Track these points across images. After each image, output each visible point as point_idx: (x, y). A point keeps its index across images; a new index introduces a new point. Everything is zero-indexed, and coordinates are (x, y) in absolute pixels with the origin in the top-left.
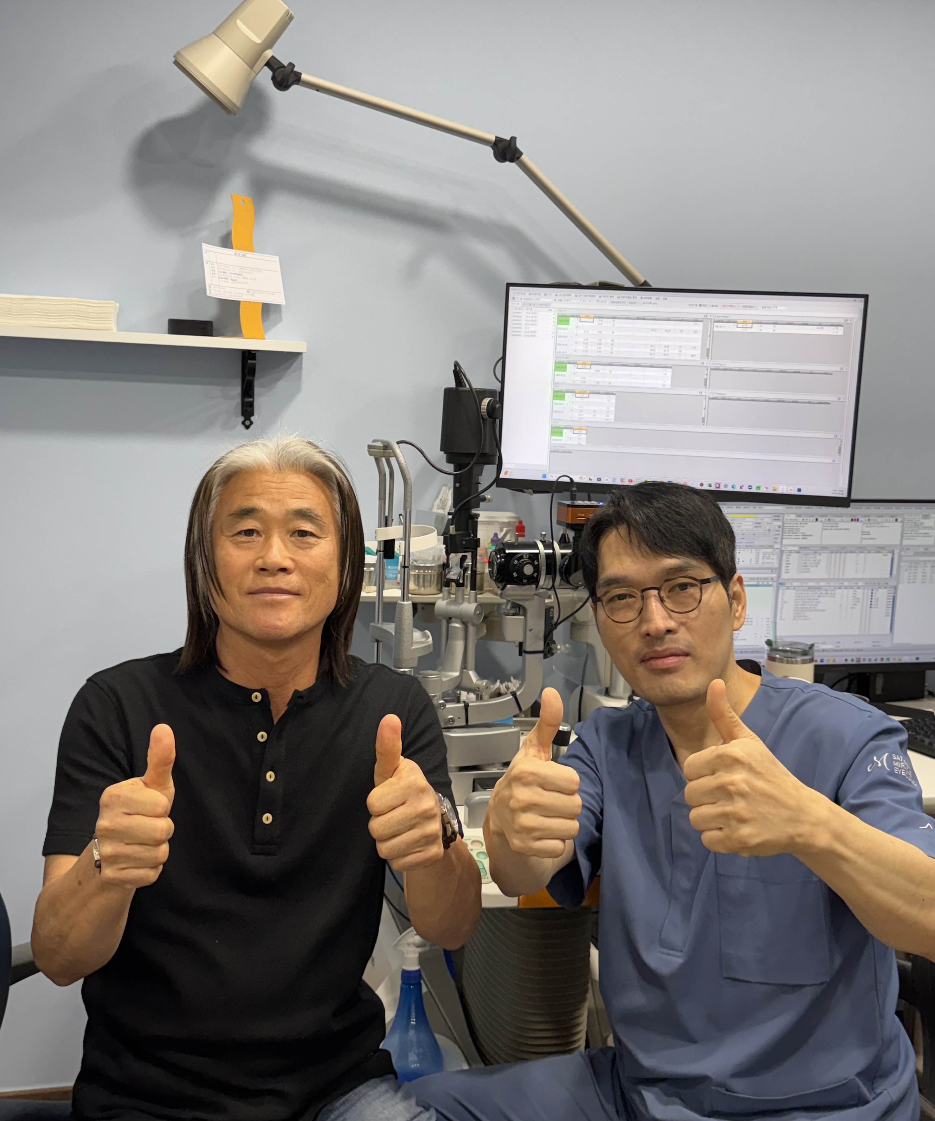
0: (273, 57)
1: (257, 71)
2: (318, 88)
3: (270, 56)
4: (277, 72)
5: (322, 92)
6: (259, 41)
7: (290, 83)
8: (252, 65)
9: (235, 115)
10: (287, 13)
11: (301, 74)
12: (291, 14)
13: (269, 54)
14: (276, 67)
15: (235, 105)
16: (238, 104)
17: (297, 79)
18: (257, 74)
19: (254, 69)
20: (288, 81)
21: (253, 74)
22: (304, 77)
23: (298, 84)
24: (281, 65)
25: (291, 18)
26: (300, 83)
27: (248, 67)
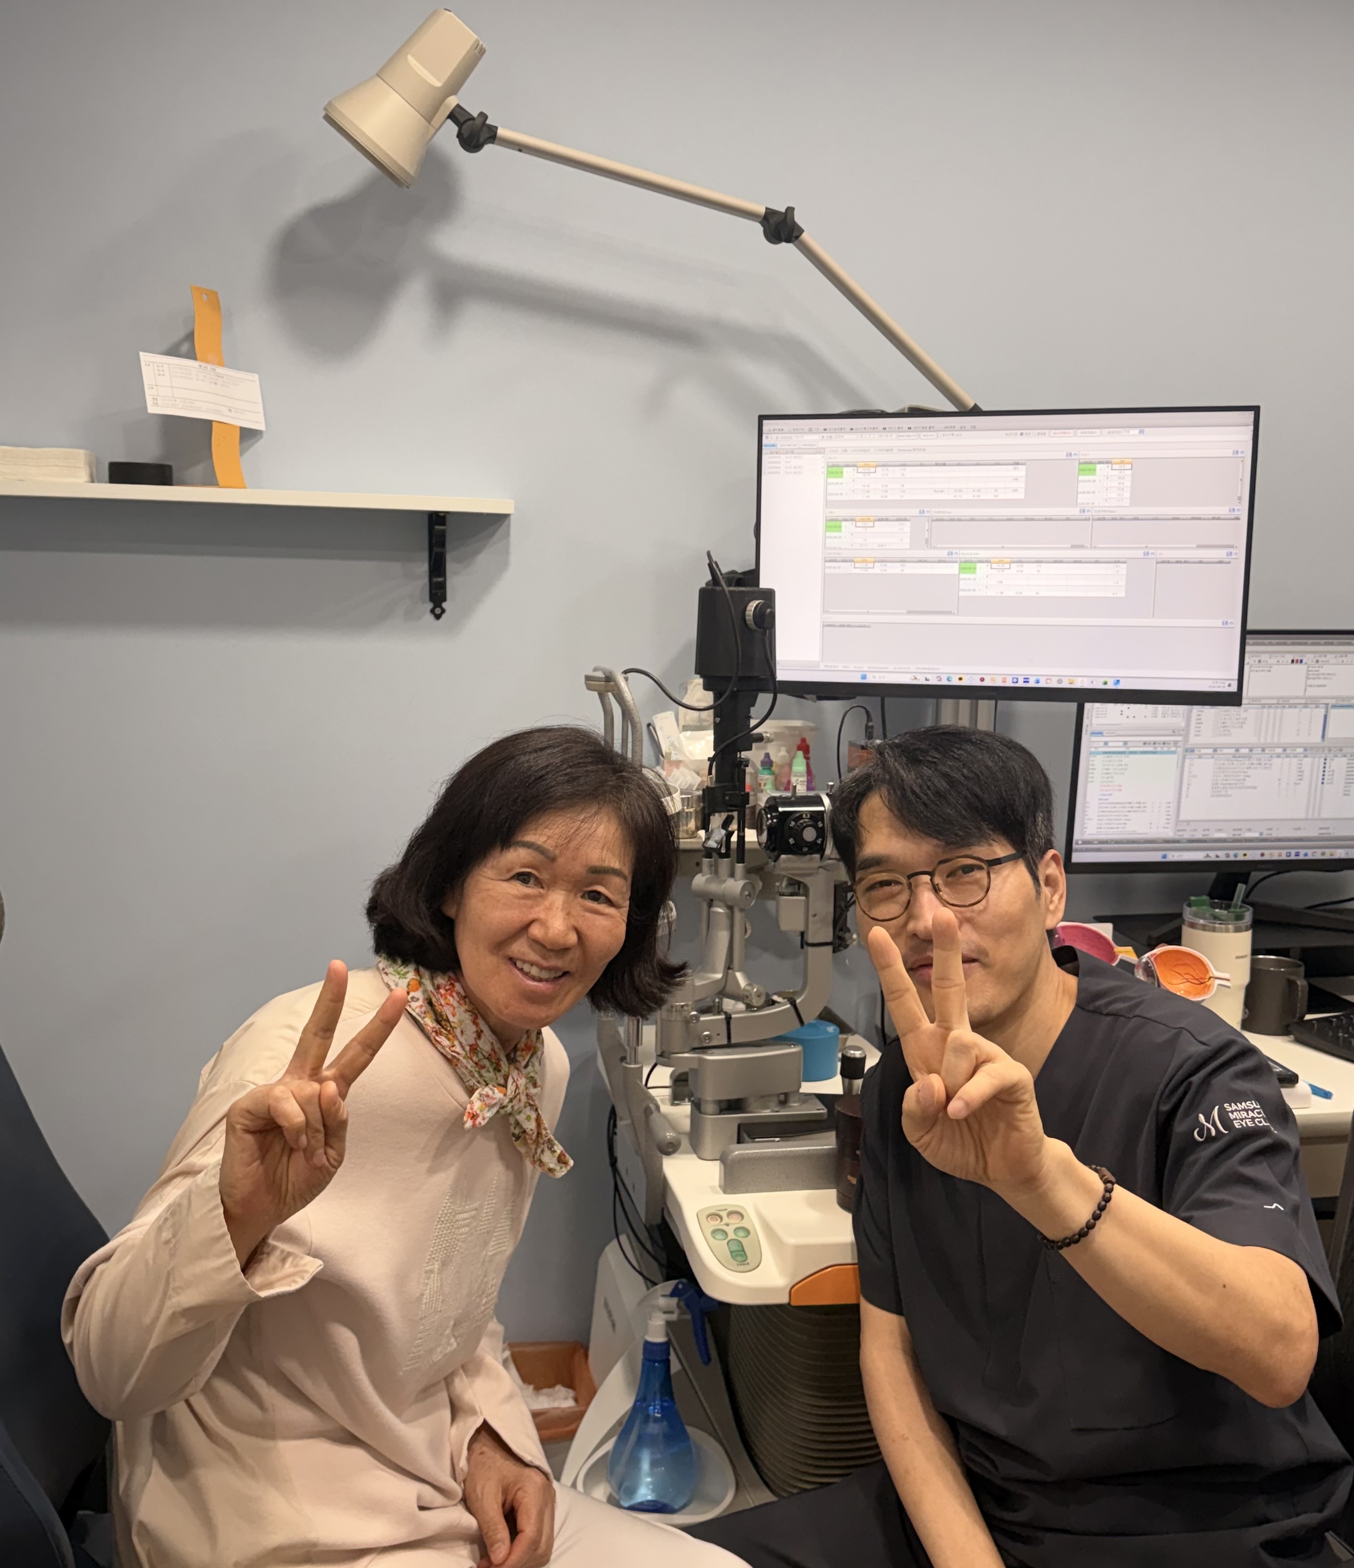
0: (458, 106)
1: (437, 126)
2: (521, 148)
3: (454, 105)
4: (464, 127)
5: (526, 153)
6: (438, 84)
7: (482, 140)
8: (429, 118)
9: (408, 187)
10: (477, 45)
11: (497, 128)
12: (482, 45)
13: (452, 102)
14: (462, 120)
15: (408, 174)
16: (412, 173)
17: (492, 136)
18: (438, 130)
19: (432, 123)
20: (479, 139)
21: (432, 131)
22: (501, 132)
23: (493, 143)
24: (470, 117)
25: (482, 52)
26: (496, 141)
27: (423, 119)
